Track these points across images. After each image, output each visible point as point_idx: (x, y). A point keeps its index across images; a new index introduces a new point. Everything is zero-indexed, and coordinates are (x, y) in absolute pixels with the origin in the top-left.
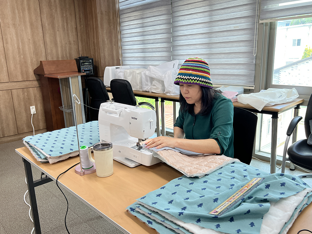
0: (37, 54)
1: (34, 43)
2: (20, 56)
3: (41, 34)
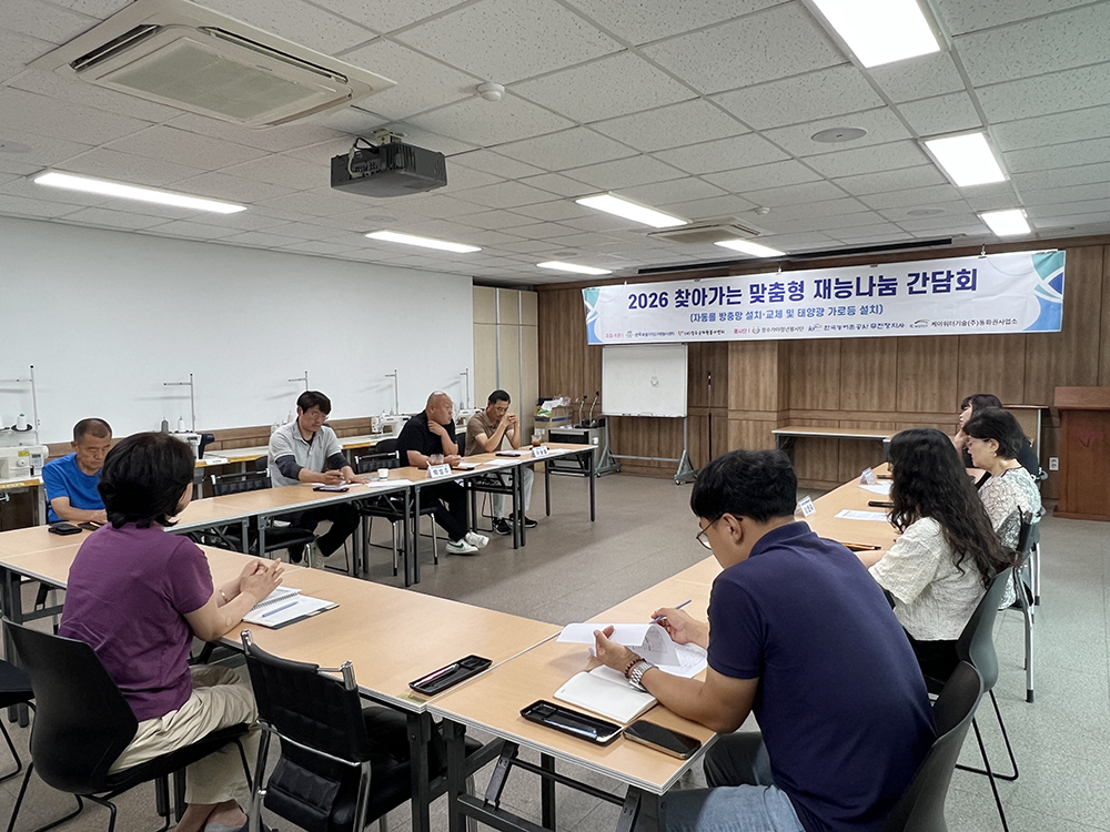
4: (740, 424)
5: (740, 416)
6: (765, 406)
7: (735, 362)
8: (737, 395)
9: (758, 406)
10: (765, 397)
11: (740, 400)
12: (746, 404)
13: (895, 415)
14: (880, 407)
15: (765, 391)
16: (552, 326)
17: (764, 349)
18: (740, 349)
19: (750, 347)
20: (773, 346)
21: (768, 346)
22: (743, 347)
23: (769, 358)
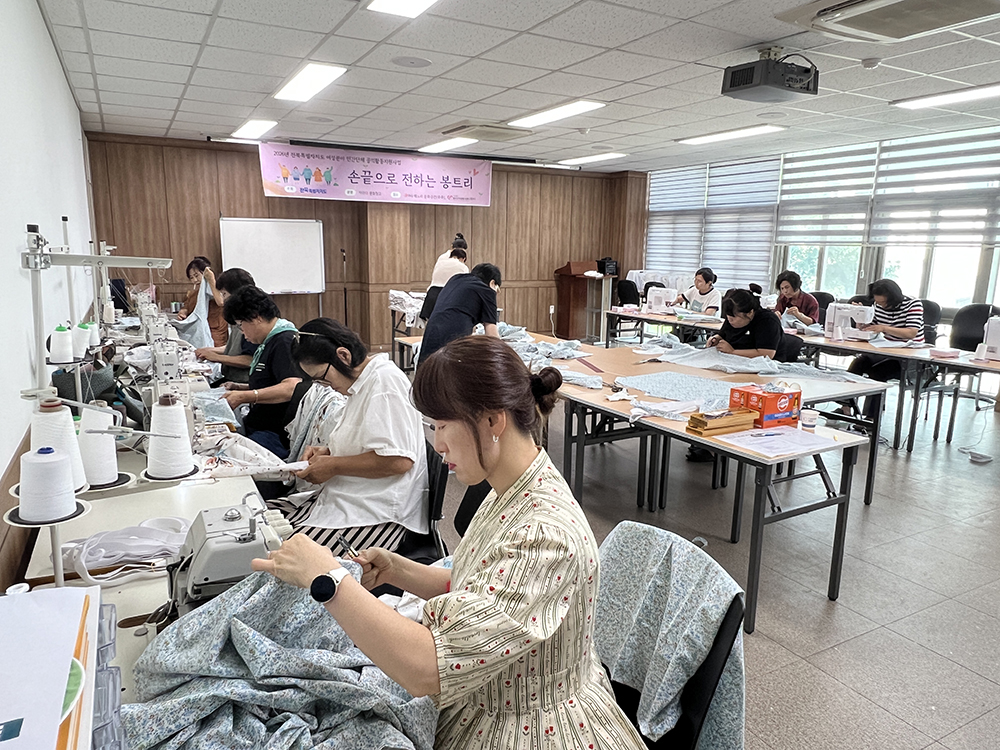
1: (563, 244)
2: (549, 256)
3: (569, 236)
4: (381, 296)
5: (380, 288)
6: (401, 279)
7: (374, 238)
8: (377, 270)
9: (395, 278)
10: (401, 272)
11: (380, 275)
12: (385, 278)
15: (401, 266)
16: (115, 189)
17: (399, 230)
18: (378, 229)
19: (387, 228)
20: (406, 228)
21: (402, 228)
22: (381, 227)
23: (403, 238)
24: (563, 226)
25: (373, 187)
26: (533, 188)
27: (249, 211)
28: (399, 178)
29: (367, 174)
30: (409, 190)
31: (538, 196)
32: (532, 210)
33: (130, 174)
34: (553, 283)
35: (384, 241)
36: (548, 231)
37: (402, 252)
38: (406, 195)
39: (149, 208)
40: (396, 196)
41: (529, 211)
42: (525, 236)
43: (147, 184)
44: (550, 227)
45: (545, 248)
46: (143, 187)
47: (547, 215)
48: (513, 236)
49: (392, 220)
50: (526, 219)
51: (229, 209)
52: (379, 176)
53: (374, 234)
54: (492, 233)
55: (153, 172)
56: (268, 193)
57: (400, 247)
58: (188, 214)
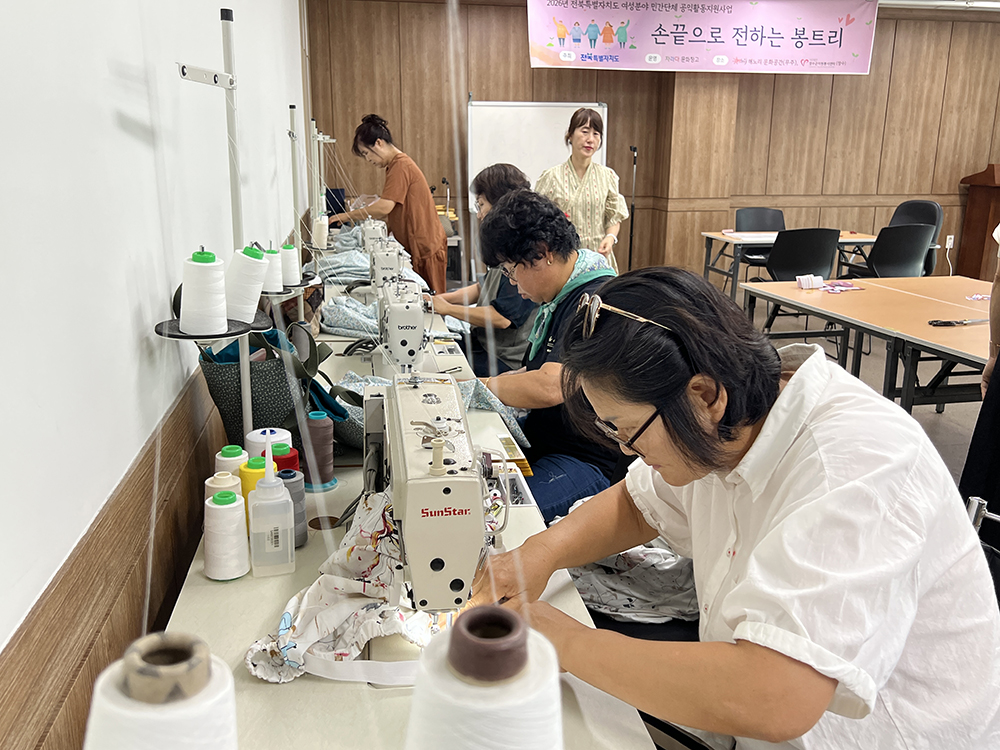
0: (977, 153)
1: (979, 136)
2: (954, 156)
3: (991, 122)
4: (684, 217)
5: (684, 206)
6: (716, 190)
7: (682, 129)
8: (682, 178)
9: (707, 190)
10: (717, 180)
11: (685, 184)
12: (693, 189)
13: (821, 199)
14: (807, 189)
15: (718, 172)
16: (337, 65)
17: (719, 115)
18: (688, 115)
19: (701, 114)
20: (730, 111)
21: (724, 111)
22: (693, 112)
23: (723, 129)
24: (982, 106)
25: (687, 49)
26: (936, 46)
27: (507, 92)
28: (727, 34)
29: (680, 28)
30: (741, 53)
31: (945, 57)
32: (933, 81)
33: (357, 43)
34: (956, 199)
35: (697, 134)
36: (955, 116)
37: (722, 151)
38: (737, 61)
39: (378, 90)
40: (721, 61)
41: (927, 83)
42: (917, 124)
43: (377, 57)
44: (959, 108)
45: (947, 143)
46: (372, 62)
47: (956, 89)
48: (896, 124)
49: (711, 100)
50: (920, 97)
51: (480, 90)
52: (698, 32)
53: (682, 122)
54: (862, 120)
55: (385, 40)
56: (536, 63)
57: (719, 143)
58: (426, 97)
